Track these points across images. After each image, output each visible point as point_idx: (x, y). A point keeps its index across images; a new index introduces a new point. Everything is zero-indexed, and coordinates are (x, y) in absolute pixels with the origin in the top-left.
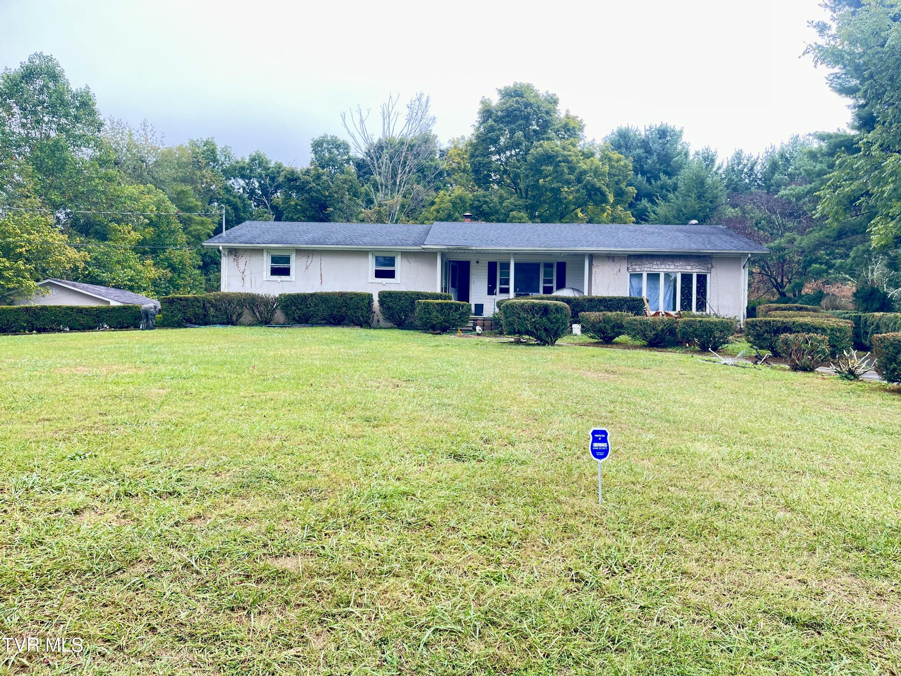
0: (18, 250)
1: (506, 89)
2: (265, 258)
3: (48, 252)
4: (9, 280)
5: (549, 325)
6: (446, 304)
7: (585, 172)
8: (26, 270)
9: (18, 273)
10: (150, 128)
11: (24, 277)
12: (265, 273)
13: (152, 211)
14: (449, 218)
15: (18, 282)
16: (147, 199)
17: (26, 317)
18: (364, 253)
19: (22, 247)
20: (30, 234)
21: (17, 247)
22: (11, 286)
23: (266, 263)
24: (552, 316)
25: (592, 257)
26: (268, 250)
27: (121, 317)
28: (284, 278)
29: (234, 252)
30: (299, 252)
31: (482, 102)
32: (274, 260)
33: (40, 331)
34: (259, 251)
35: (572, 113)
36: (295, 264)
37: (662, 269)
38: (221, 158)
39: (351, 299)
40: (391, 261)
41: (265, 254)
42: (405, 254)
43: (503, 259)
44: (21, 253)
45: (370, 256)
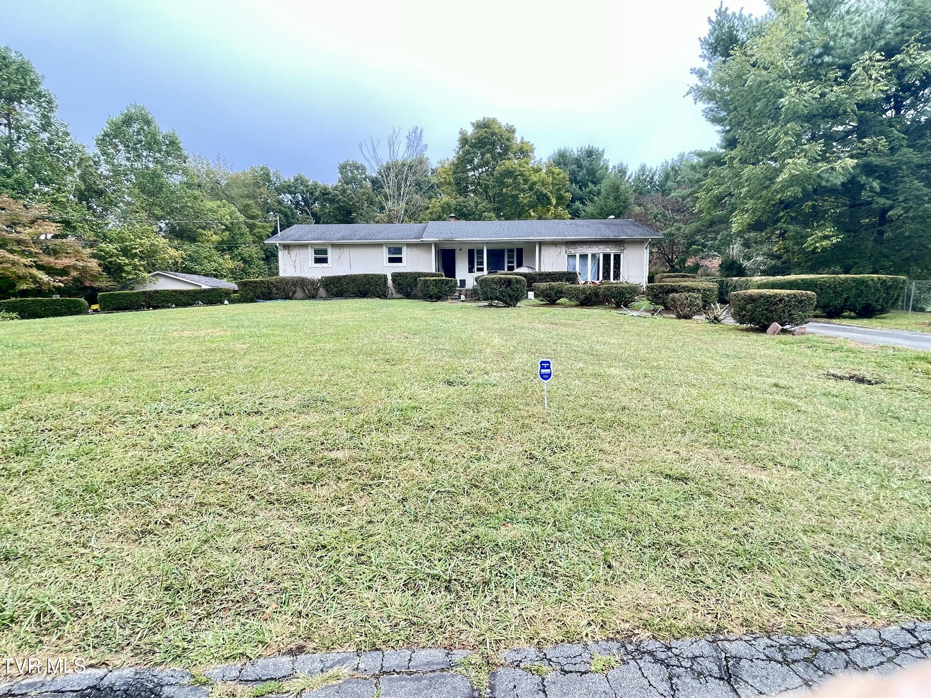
0: (134, 251)
1: (478, 122)
2: (310, 251)
3: (155, 252)
4: (129, 273)
5: (511, 293)
6: (439, 280)
7: (535, 183)
8: (141, 265)
9: (135, 267)
10: (222, 159)
11: (139, 270)
12: (310, 262)
13: (227, 220)
14: (439, 218)
15: (136, 274)
16: (222, 211)
17: (144, 298)
18: (380, 245)
19: (136, 249)
20: (141, 239)
21: (133, 249)
22: (130, 277)
23: (310, 254)
24: (514, 286)
25: (541, 244)
26: (312, 245)
27: (211, 296)
28: (324, 265)
29: (287, 247)
30: (333, 246)
31: (460, 133)
32: (316, 252)
33: (155, 308)
34: (305, 246)
35: (526, 140)
36: (331, 254)
37: (589, 251)
38: (274, 179)
39: (372, 278)
40: (399, 250)
41: (309, 248)
42: (409, 245)
43: (479, 247)
44: (136, 253)
45: (384, 247)
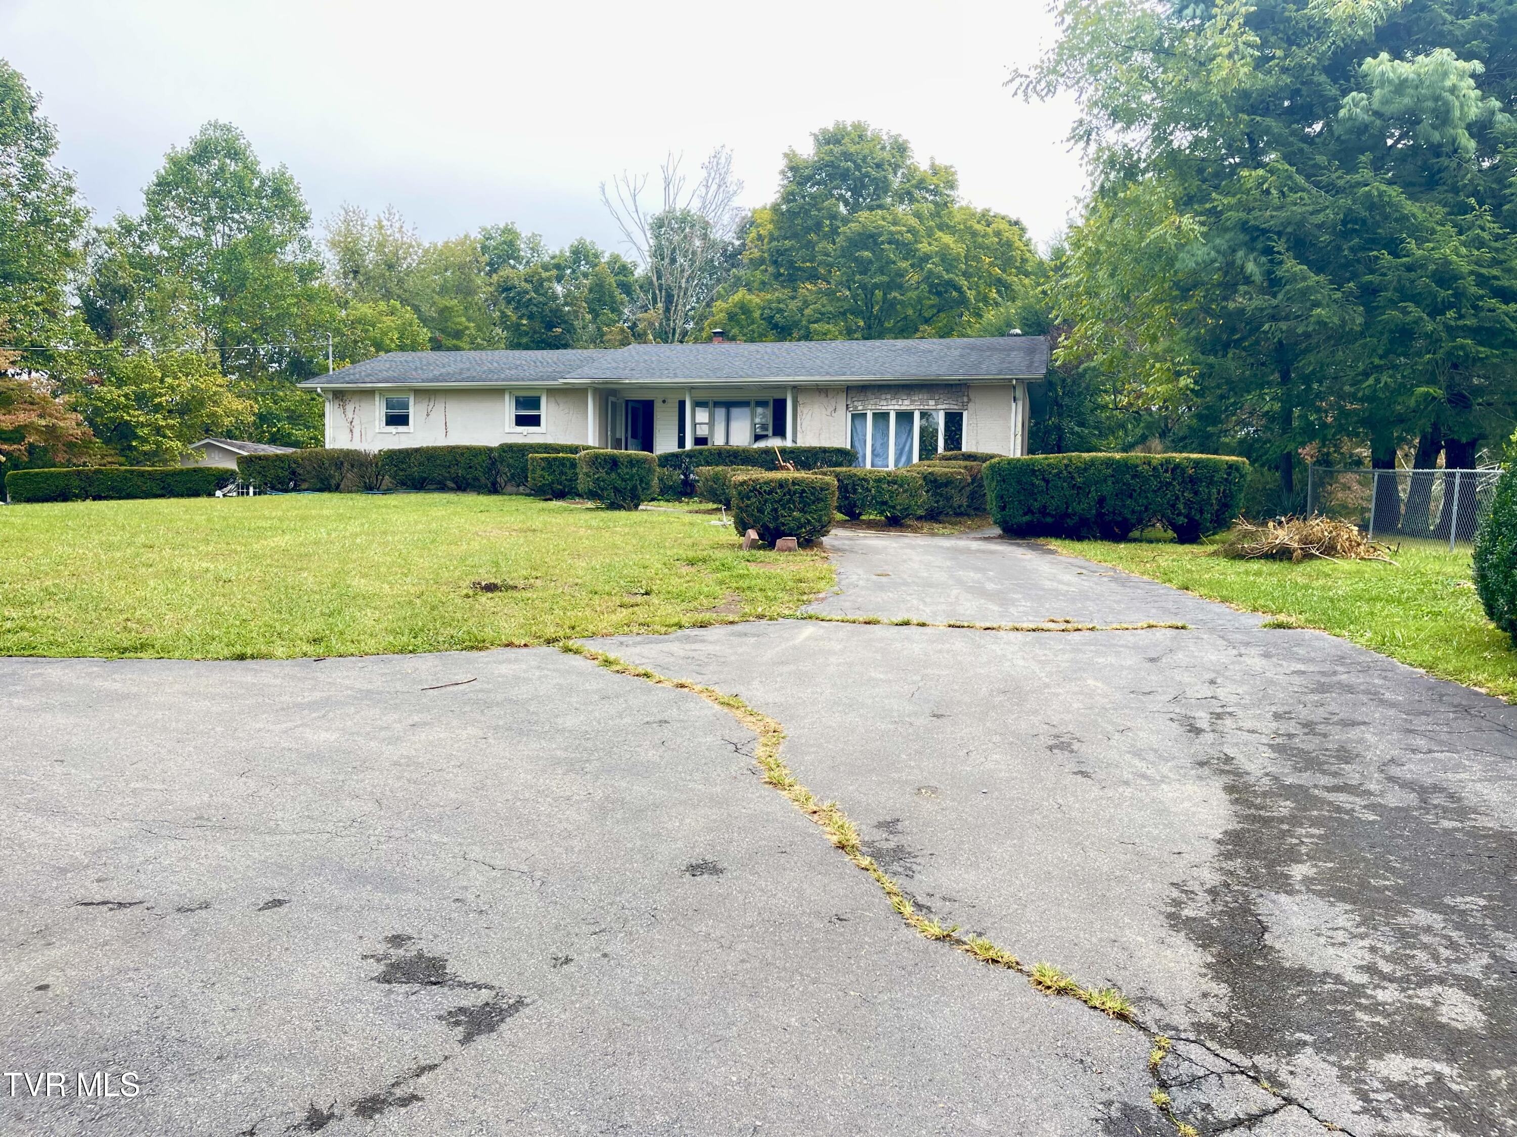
0: (157, 400)
1: (824, 131)
2: (377, 403)
4: (144, 440)
8: (168, 426)
9: (158, 430)
11: (164, 436)
12: (377, 422)
13: (392, 340)
15: (157, 443)
18: (496, 392)
19: (161, 395)
20: (176, 378)
21: (156, 395)
22: (146, 448)
23: (378, 410)
25: (798, 389)
26: (381, 391)
28: (401, 429)
29: (340, 396)
30: (420, 393)
31: (786, 155)
34: (369, 393)
35: (941, 161)
36: (415, 411)
37: (893, 406)
38: (525, 253)
40: (534, 403)
42: (553, 392)
44: (160, 403)
45: (507, 397)
